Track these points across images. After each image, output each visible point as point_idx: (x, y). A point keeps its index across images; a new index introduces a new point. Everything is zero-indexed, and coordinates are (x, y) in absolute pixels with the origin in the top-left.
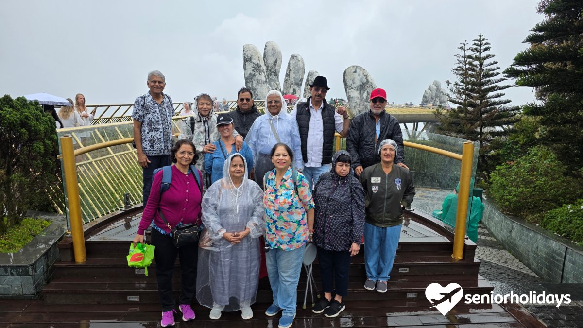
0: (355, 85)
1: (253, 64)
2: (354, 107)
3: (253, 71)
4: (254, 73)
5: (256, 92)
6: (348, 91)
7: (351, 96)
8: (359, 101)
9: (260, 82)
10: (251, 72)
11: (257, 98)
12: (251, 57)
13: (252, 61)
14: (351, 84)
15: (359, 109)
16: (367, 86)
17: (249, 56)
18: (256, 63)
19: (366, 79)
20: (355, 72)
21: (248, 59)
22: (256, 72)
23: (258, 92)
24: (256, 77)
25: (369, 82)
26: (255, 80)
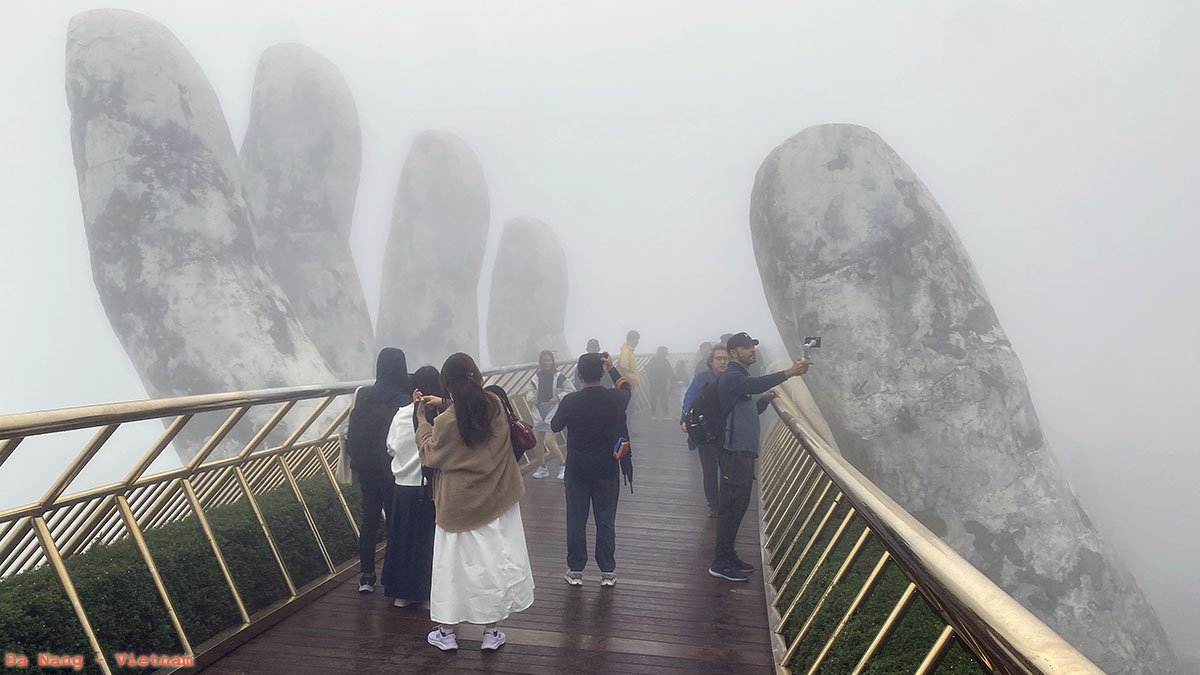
0: (846, 246)
1: (134, 131)
2: (858, 391)
3: (137, 174)
4: (141, 187)
5: (169, 323)
6: (796, 286)
7: (825, 320)
8: (885, 345)
9: (194, 249)
11: (172, 363)
12: (118, 87)
13: (128, 109)
14: (820, 244)
15: (898, 401)
16: (927, 252)
17: (108, 75)
18: (157, 124)
19: (912, 202)
20: (841, 162)
21: (97, 98)
22: (156, 184)
23: (176, 320)
24: (161, 215)
25: (932, 222)
26: (150, 241)
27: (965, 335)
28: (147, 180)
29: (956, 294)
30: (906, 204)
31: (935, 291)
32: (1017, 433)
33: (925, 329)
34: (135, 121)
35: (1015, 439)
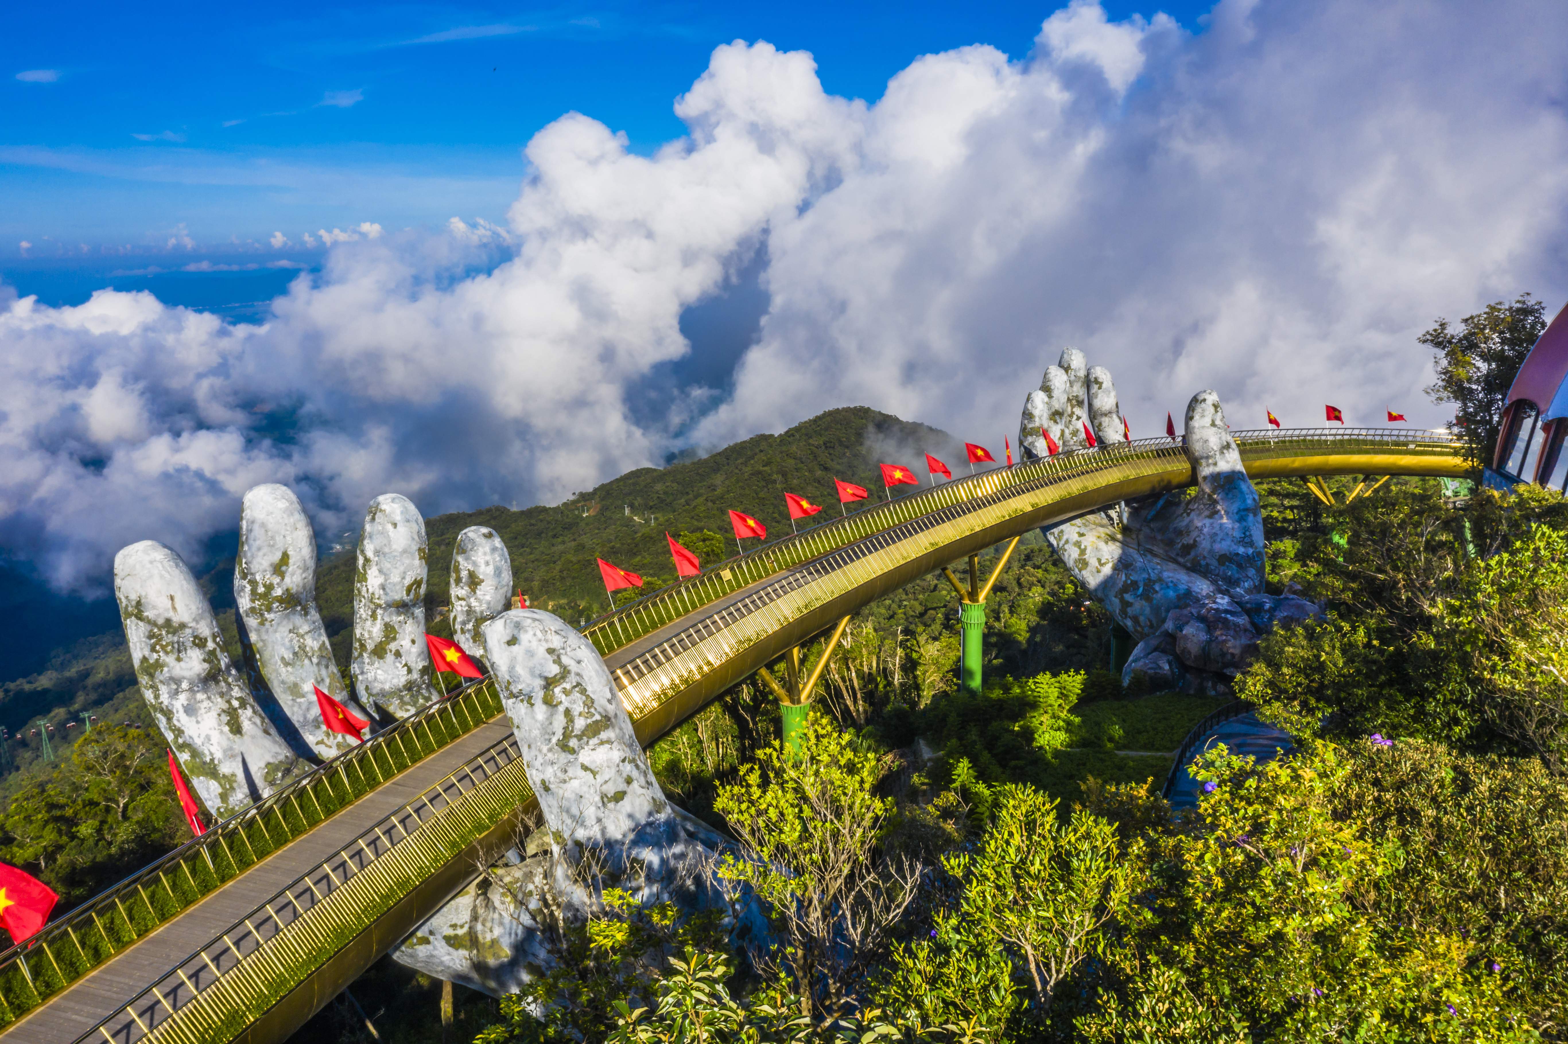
1: (149, 628)
3: (153, 649)
4: (155, 656)
9: (185, 685)
10: (147, 653)
11: (180, 741)
12: (139, 603)
13: (145, 614)
17: (134, 597)
18: (160, 621)
20: (512, 641)
21: (130, 609)
22: (161, 654)
23: (178, 721)
24: (166, 669)
25: (569, 672)
26: (161, 682)
27: (579, 740)
28: (157, 652)
29: (580, 714)
30: (554, 662)
31: (567, 712)
32: (603, 796)
33: (559, 735)
34: (149, 621)
35: (602, 798)
